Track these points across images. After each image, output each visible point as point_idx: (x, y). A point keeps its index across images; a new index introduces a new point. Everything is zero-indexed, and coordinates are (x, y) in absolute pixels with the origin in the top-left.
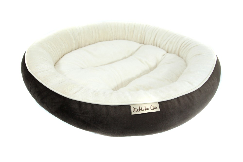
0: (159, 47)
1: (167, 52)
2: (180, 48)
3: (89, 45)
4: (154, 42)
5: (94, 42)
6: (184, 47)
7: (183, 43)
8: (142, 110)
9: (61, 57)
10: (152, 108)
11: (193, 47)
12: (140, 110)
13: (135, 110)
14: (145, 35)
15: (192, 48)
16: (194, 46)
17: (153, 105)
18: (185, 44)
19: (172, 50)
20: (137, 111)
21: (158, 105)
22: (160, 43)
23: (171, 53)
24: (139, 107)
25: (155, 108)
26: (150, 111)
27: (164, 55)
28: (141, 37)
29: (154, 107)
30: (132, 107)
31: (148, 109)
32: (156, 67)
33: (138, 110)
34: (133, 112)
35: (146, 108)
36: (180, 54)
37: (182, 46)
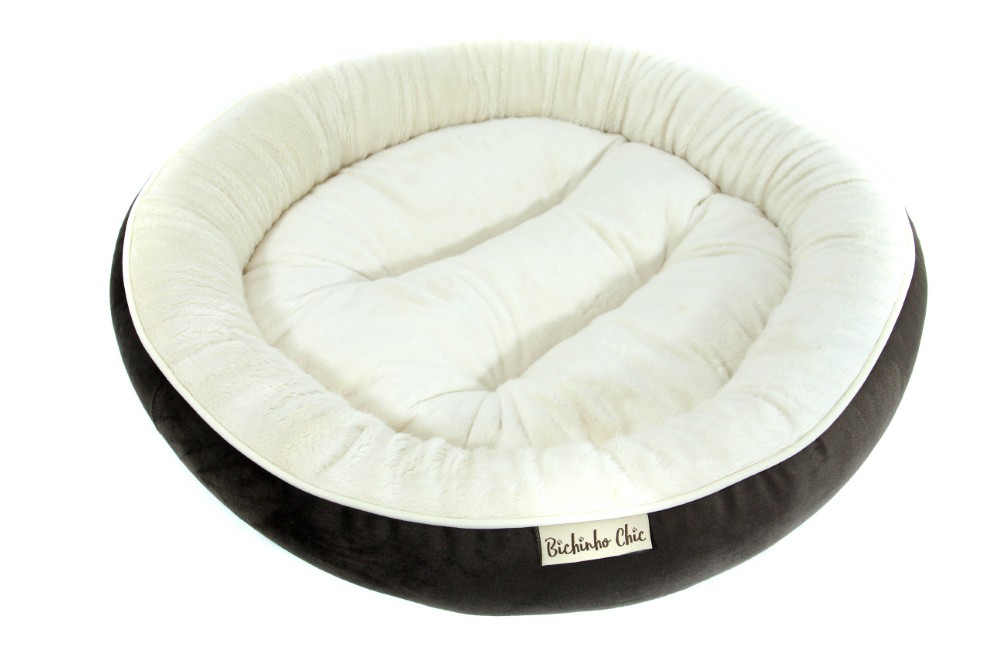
0: (685, 158)
1: (718, 189)
2: (769, 181)
3: (388, 147)
4: (663, 136)
5: (408, 136)
6: (788, 180)
7: (786, 158)
8: (584, 547)
9: (274, 224)
10: (622, 539)
11: (826, 188)
12: (575, 548)
13: (555, 547)
14: (628, 100)
15: (818, 192)
16: (830, 186)
17: (626, 526)
18: (793, 168)
19: (736, 179)
20: (565, 551)
21: (644, 527)
22: (688, 144)
23: (730, 194)
24: (573, 535)
25: (634, 536)
26: (613, 551)
27: (700, 203)
28: (608, 108)
29: (630, 533)
30: (544, 536)
31: (606, 543)
32: (663, 259)
33: (569, 549)
34: (550, 555)
35: (600, 538)
36: (770, 205)
37: (778, 176)
